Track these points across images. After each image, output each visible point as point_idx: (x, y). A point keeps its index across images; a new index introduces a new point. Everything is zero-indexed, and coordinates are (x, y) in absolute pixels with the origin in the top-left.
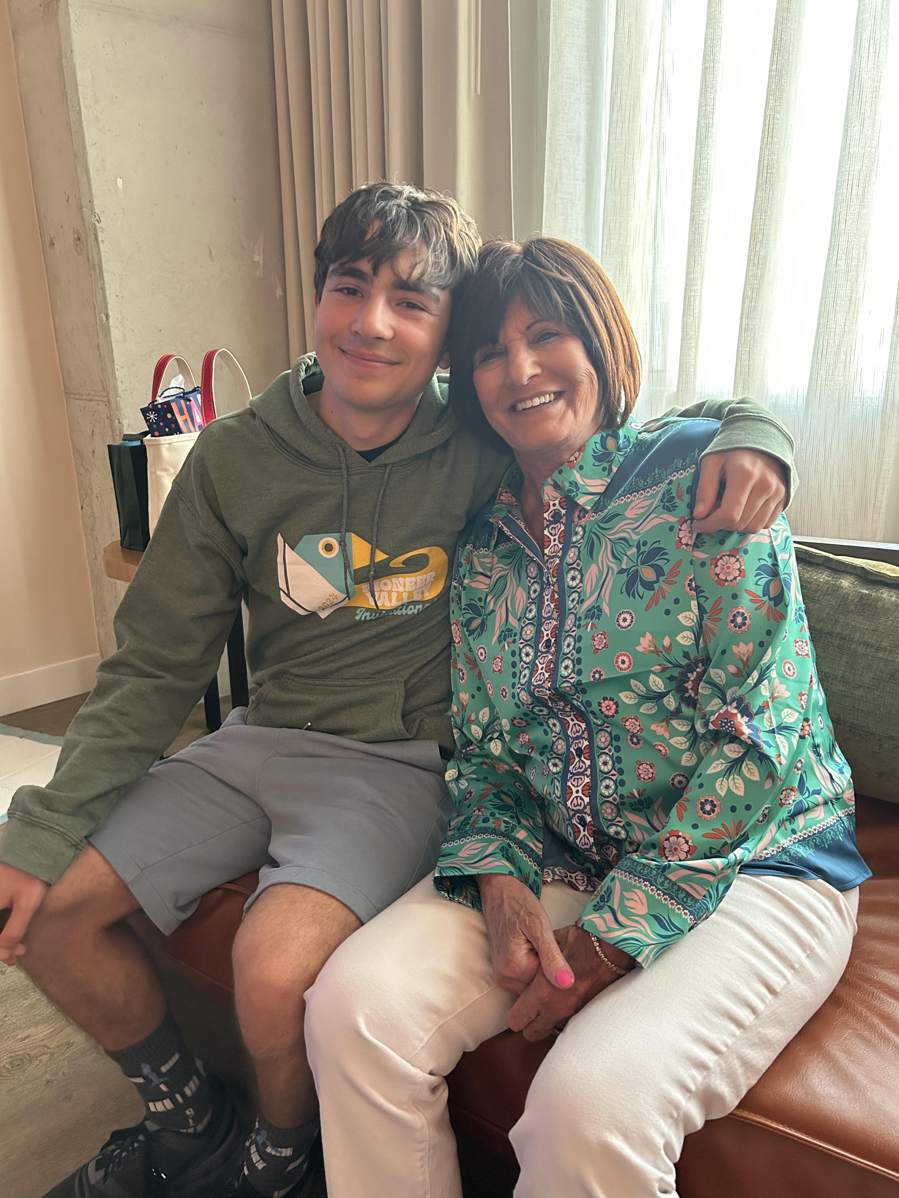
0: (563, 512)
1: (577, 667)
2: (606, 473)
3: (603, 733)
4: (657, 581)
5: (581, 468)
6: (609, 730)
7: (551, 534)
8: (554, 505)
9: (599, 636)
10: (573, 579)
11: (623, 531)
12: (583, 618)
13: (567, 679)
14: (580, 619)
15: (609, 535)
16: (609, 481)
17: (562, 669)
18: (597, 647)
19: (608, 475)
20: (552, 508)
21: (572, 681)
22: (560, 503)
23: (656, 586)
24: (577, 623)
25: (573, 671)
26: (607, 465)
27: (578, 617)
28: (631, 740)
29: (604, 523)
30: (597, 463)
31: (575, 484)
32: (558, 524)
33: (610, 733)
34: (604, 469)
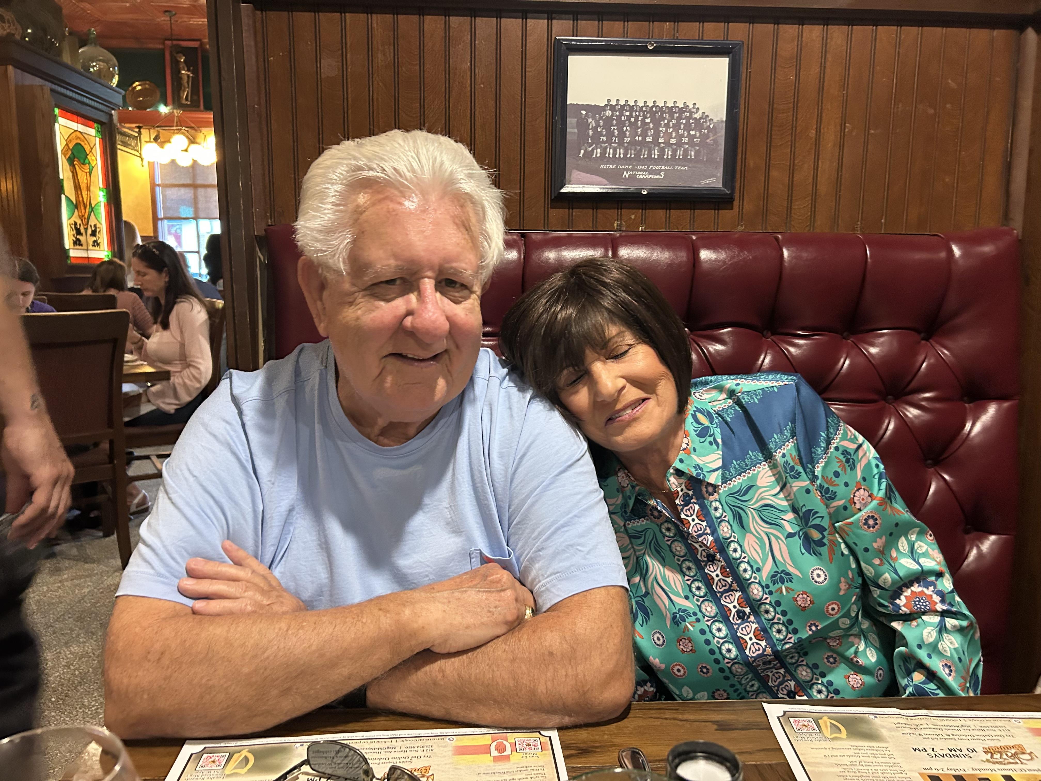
0: (691, 493)
1: (791, 628)
2: (714, 446)
3: (800, 668)
4: (824, 537)
5: (694, 450)
6: (804, 663)
7: (687, 516)
8: (682, 490)
9: (801, 596)
10: (735, 550)
11: (762, 499)
12: (771, 585)
13: (786, 641)
14: (768, 586)
15: (752, 505)
16: (721, 453)
17: (775, 633)
18: (803, 605)
19: (718, 447)
20: (681, 493)
21: (792, 641)
22: (686, 487)
23: (825, 541)
24: (767, 591)
25: (788, 632)
26: (711, 439)
27: (764, 585)
28: (829, 661)
29: (742, 496)
30: (702, 440)
31: (697, 467)
32: (691, 505)
33: (807, 665)
34: (711, 443)
